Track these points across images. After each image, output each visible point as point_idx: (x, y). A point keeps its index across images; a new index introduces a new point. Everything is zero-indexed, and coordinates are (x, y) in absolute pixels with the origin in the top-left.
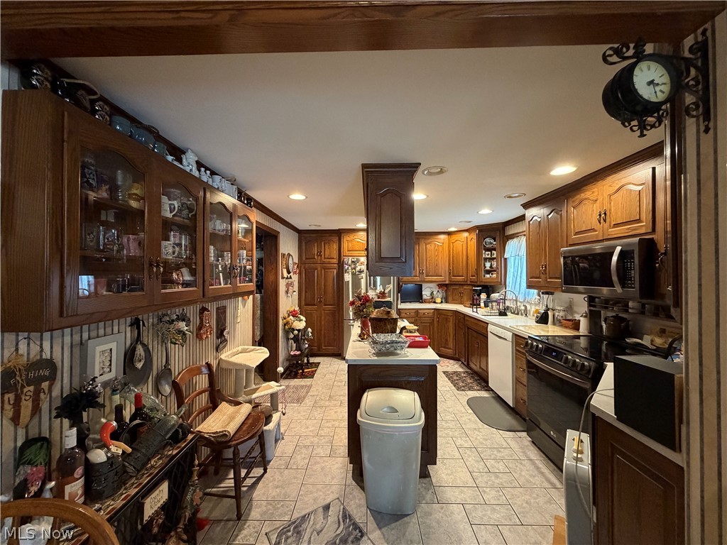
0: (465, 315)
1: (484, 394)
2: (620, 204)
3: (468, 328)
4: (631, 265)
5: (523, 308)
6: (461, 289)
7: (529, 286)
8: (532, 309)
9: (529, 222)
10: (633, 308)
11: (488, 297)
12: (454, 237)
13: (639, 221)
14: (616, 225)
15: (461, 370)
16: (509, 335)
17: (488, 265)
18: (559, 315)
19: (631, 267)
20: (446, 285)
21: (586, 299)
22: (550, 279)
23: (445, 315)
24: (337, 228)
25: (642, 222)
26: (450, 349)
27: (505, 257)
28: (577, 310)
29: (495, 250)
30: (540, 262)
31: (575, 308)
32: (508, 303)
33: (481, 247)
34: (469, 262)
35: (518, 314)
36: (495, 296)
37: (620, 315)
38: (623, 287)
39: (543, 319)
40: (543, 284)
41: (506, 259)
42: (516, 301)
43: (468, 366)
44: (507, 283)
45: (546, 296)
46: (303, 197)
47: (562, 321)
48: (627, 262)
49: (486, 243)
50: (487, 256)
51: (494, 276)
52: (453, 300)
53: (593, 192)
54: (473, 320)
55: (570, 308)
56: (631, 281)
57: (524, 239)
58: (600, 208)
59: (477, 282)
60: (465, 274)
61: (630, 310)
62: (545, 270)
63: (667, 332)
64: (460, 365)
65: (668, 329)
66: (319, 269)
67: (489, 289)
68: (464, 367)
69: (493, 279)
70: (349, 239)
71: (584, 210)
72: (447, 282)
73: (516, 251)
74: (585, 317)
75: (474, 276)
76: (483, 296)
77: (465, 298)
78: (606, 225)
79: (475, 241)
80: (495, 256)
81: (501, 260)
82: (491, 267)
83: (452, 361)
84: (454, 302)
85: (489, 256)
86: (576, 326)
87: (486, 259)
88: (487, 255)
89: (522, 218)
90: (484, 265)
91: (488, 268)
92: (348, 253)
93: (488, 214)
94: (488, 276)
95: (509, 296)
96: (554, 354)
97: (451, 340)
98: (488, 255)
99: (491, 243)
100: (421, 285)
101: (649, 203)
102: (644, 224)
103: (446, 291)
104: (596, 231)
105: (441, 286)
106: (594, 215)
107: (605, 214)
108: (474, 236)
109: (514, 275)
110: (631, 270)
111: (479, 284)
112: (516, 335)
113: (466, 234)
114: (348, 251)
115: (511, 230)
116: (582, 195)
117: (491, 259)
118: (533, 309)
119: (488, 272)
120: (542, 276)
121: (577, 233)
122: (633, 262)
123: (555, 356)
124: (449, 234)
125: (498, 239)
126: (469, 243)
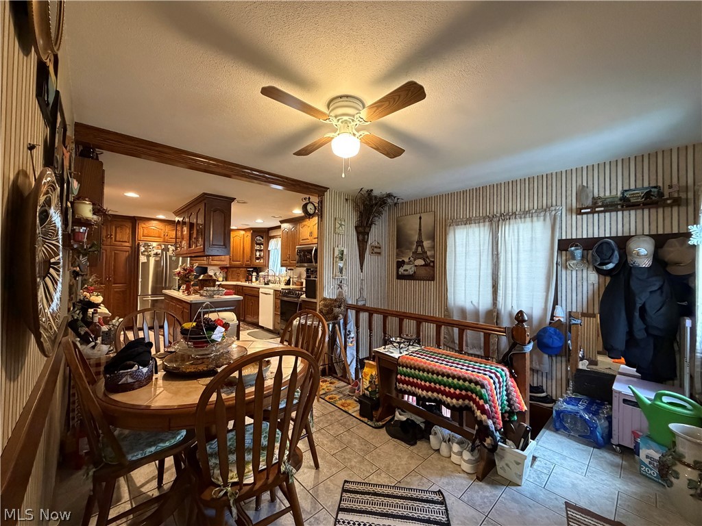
0: (243, 287)
1: (257, 329)
3: (245, 295)
5: (278, 279)
6: (238, 271)
7: (282, 266)
9: (283, 230)
11: (258, 274)
12: (234, 234)
14: (315, 238)
16: (272, 292)
17: (258, 254)
18: (295, 280)
20: (227, 268)
21: (306, 270)
22: (292, 261)
24: (133, 215)
27: (269, 249)
28: (302, 277)
29: (262, 244)
30: (287, 252)
32: (269, 278)
33: (253, 242)
34: (245, 251)
35: (275, 283)
36: (262, 274)
39: (288, 283)
40: (288, 264)
41: (269, 251)
42: (275, 275)
44: (269, 265)
45: (289, 271)
46: (138, 196)
47: (296, 282)
49: (257, 240)
51: (262, 261)
52: (232, 278)
53: (308, 223)
54: (249, 288)
55: (300, 277)
57: (280, 240)
58: (310, 230)
59: (250, 265)
60: (241, 260)
62: (290, 257)
66: (108, 251)
67: (258, 270)
69: (261, 263)
70: (144, 226)
71: (305, 230)
73: (275, 246)
74: (305, 279)
75: (249, 261)
76: (254, 274)
77: (241, 277)
78: (312, 238)
79: (249, 238)
80: (262, 248)
81: (266, 252)
82: (260, 255)
85: (259, 248)
86: (302, 283)
87: (256, 250)
88: (257, 247)
89: (279, 227)
90: (256, 254)
91: (258, 256)
92: (142, 238)
93: (260, 222)
94: (258, 261)
95: (271, 273)
99: (260, 240)
100: (207, 268)
103: (226, 273)
104: (309, 240)
105: (222, 268)
106: (308, 233)
107: (312, 233)
108: (249, 234)
109: (273, 260)
111: (252, 266)
112: (275, 290)
113: (243, 232)
114: (144, 236)
115: (273, 233)
116: (305, 223)
117: (260, 251)
118: (284, 279)
119: (258, 259)
120: (288, 259)
121: (302, 240)
125: (264, 238)
126: (245, 239)
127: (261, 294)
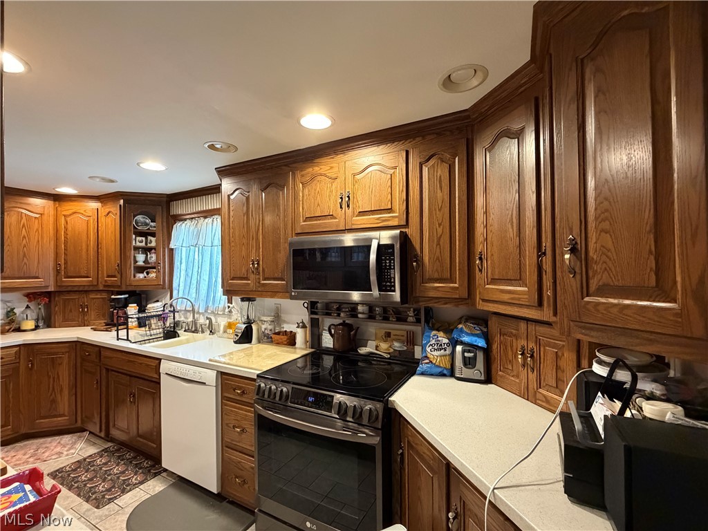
0: (100, 349)
1: (155, 486)
2: (367, 187)
3: (107, 370)
4: (390, 262)
5: (205, 322)
6: (85, 300)
7: (230, 291)
8: (222, 322)
9: (229, 196)
10: (363, 313)
12: (68, 207)
13: (390, 210)
14: (362, 213)
15: (92, 450)
16: (210, 376)
17: (140, 257)
18: (266, 327)
19: (390, 266)
20: (49, 294)
21: (306, 305)
22: (265, 280)
23: (49, 354)
25: (394, 212)
26: (63, 415)
27: (172, 246)
28: (286, 319)
29: (153, 235)
30: (248, 255)
31: (284, 316)
32: (179, 317)
33: (127, 228)
34: (103, 252)
35: (196, 331)
36: (154, 307)
37: (347, 322)
38: (380, 290)
39: (246, 337)
41: (172, 249)
42: (193, 310)
43: (108, 438)
44: (175, 285)
47: (273, 336)
48: (386, 259)
49: (136, 223)
50: (139, 244)
51: (153, 275)
52: (65, 320)
53: (332, 168)
54: (119, 355)
56: (391, 282)
58: (341, 189)
59: (119, 287)
60: (92, 273)
61: (360, 316)
62: (257, 269)
63: (392, 336)
64: (88, 441)
65: (393, 332)
67: (141, 297)
68: (98, 441)
69: (152, 280)
71: (318, 189)
72: (51, 289)
74: (304, 327)
75: (114, 276)
76: (132, 309)
77: (93, 314)
78: (349, 212)
79: (115, 218)
80: (153, 244)
81: (164, 251)
82: (146, 261)
83: (66, 439)
84: (67, 323)
85: (143, 244)
86: (292, 340)
87: (136, 248)
88: (139, 242)
89: (216, 189)
90: (135, 257)
91: (141, 263)
94: (141, 276)
95: (181, 304)
96: (311, 399)
97: (66, 398)
98: (141, 242)
99: (147, 224)
101: (402, 191)
102: (397, 215)
103: (47, 306)
104: (336, 218)
105: (34, 296)
106: (333, 198)
107: (348, 197)
108: (114, 209)
109: (187, 275)
110: (390, 269)
111: (124, 289)
112: (223, 373)
113: (94, 205)
115: (179, 208)
116: (317, 169)
117: (146, 250)
118: (225, 323)
119: (140, 269)
120: (252, 276)
121: (307, 219)
122: (394, 260)
123: (312, 402)
124: (58, 198)
125: (158, 219)
126: (102, 220)
127: (164, 379)
